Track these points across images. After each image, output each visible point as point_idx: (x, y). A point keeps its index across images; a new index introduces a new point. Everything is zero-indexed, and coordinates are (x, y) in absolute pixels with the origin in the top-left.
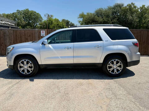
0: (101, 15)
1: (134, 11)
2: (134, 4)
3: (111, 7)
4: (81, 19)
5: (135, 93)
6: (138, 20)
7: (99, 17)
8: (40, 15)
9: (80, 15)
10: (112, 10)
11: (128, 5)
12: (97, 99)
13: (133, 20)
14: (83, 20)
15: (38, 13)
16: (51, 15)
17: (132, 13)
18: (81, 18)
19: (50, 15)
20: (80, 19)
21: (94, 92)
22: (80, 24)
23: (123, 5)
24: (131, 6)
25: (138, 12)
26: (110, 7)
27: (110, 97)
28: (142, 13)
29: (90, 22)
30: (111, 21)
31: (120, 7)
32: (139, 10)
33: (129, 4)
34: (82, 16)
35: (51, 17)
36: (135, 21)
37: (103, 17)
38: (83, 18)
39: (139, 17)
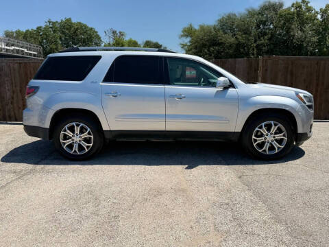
0: (231, 29)
1: (307, 19)
2: (308, 2)
3: (254, 10)
4: (187, 40)
5: (294, 219)
6: (315, 39)
7: (226, 33)
8: (96, 32)
9: (184, 31)
10: (256, 16)
11: (293, 4)
12: (188, 233)
13: (305, 39)
14: (190, 42)
15: (92, 29)
16: (120, 33)
17: (302, 23)
18: (187, 36)
19: (118, 32)
20: (184, 39)
21: (186, 213)
22: (184, 52)
23: (281, 5)
24: (300, 7)
25: (315, 21)
26: (250, 10)
27: (225, 228)
28: (325, 23)
29: (206, 45)
30: (255, 41)
31: (275, 10)
32: (319, 16)
33: (297, 3)
34: (188, 32)
35: (120, 37)
36: (308, 42)
37: (235, 35)
38: (191, 37)
39: (318, 32)
